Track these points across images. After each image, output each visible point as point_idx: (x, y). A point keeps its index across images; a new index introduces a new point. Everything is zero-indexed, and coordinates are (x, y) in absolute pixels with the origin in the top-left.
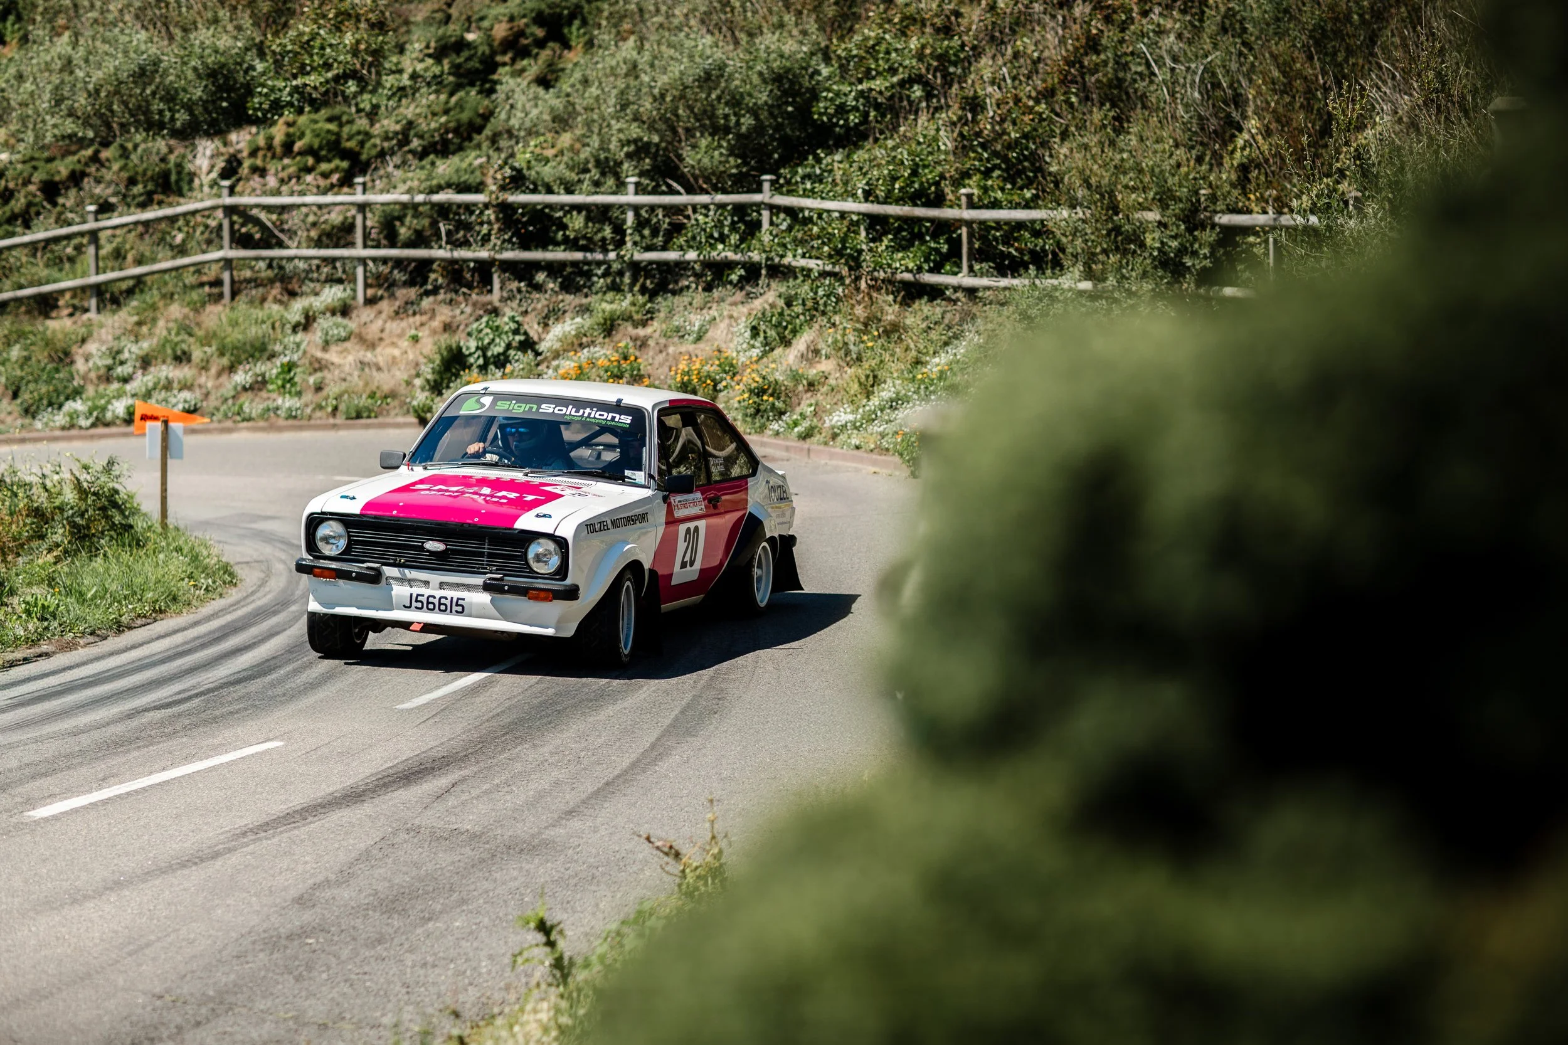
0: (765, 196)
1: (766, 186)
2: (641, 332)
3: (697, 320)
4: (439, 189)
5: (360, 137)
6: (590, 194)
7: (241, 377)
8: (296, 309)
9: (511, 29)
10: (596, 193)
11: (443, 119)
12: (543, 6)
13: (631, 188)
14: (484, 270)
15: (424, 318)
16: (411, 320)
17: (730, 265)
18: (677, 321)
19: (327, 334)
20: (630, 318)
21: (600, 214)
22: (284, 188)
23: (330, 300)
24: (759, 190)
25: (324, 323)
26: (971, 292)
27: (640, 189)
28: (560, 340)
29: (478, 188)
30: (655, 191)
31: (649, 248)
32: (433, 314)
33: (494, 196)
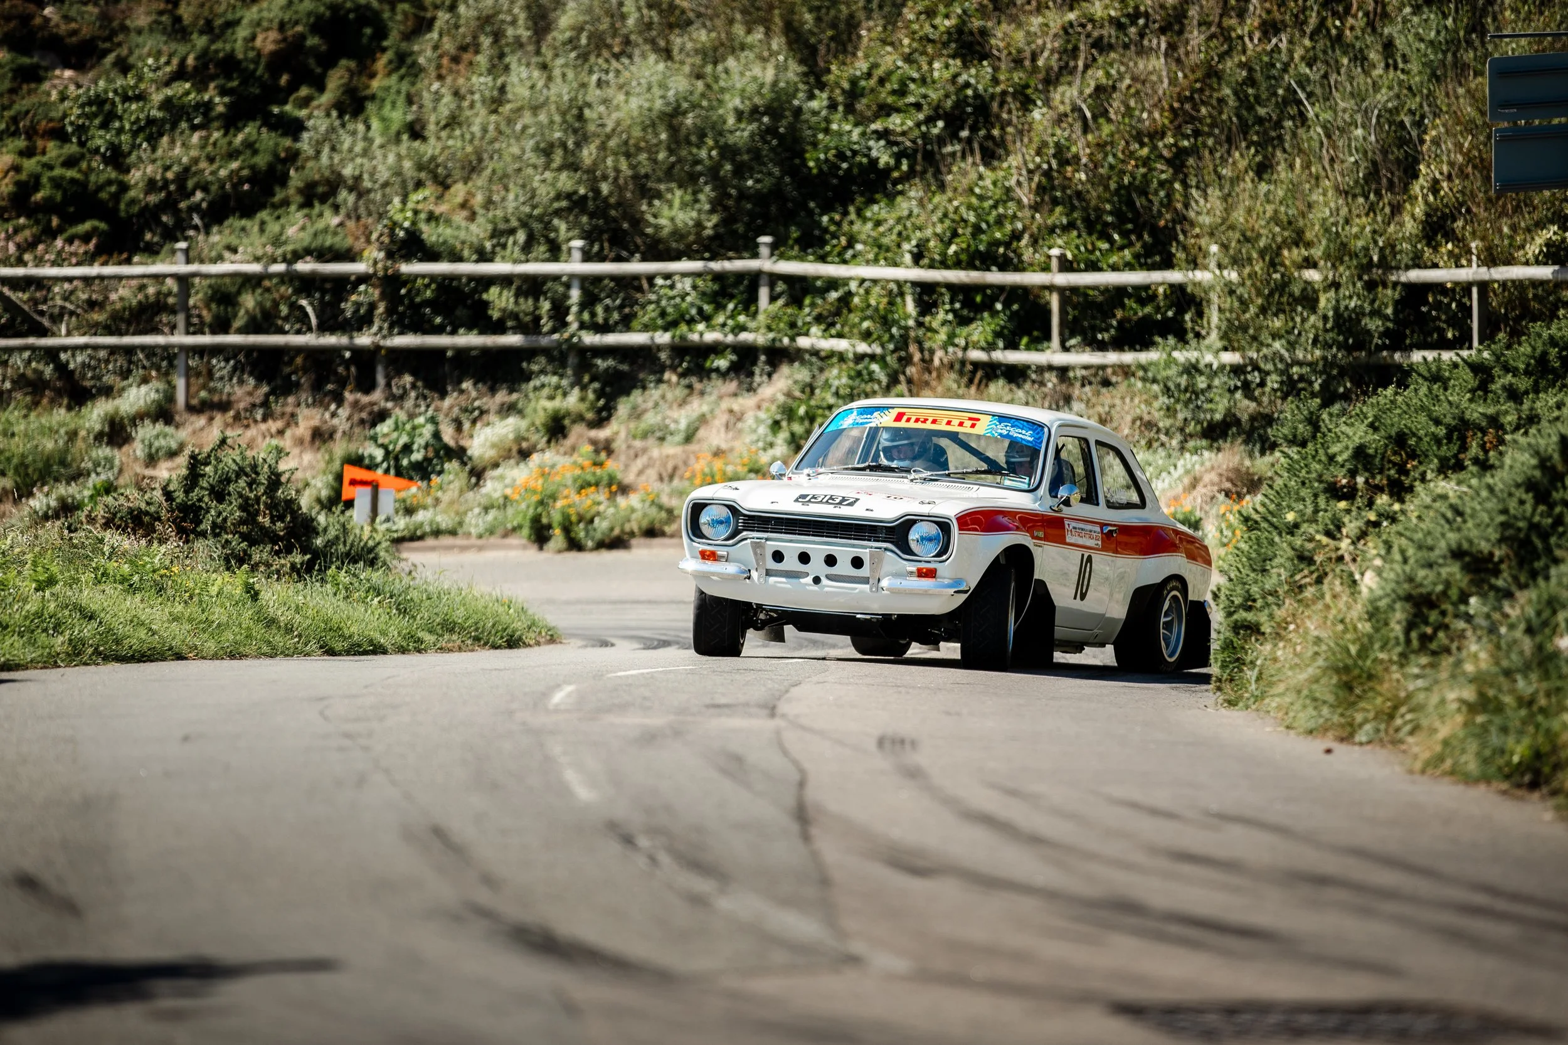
0: (765, 263)
1: (764, 251)
2: (602, 434)
3: (682, 418)
4: (297, 256)
5: (113, 189)
6: (516, 261)
7: (39, 502)
8: (96, 414)
9: (284, 40)
10: (527, 261)
11: (235, 165)
12: (322, 9)
13: (577, 255)
14: (365, 360)
15: (279, 424)
16: (263, 427)
17: (716, 349)
18: (651, 419)
19: (150, 446)
20: (580, 418)
21: (533, 286)
22: (27, 257)
23: (142, 402)
24: (755, 255)
25: (146, 432)
26: (1063, 372)
27: (587, 257)
28: (493, 446)
29: (350, 256)
30: (601, 258)
31: (605, 329)
32: (292, 419)
33: (380, 265)
